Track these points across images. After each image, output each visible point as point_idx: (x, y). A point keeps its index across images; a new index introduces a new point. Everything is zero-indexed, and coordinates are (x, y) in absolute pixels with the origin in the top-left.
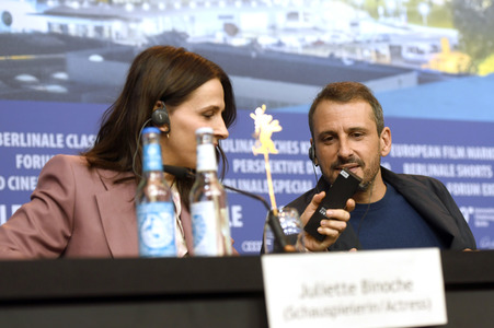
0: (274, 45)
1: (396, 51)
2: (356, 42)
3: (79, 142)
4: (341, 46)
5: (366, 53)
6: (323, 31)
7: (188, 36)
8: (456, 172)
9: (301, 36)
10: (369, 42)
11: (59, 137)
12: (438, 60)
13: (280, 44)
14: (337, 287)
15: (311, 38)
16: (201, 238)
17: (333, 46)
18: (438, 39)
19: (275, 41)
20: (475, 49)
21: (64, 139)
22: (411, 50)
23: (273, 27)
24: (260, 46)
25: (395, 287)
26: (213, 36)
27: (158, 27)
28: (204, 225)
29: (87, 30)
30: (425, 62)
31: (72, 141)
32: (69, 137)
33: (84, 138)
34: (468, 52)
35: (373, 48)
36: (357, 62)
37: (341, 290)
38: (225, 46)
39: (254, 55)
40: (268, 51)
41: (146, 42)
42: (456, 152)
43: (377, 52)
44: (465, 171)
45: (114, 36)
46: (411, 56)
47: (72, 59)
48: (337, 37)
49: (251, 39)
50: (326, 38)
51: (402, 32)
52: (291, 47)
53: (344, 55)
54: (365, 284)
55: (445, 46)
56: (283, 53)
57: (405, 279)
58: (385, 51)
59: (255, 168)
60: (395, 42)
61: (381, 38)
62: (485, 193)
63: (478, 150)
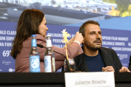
0: (65, 7)
1: (99, 9)
2: (88, 7)
3: (10, 33)
4: (84, 8)
5: (91, 10)
6: (79, 3)
7: (41, 4)
8: (115, 44)
9: (73, 5)
10: (92, 7)
11: (5, 31)
12: (111, 12)
13: (67, 7)
14: (85, 82)
15: (75, 5)
16: (47, 66)
17: (82, 8)
18: (111, 6)
19: (65, 6)
20: (121, 9)
21: (6, 32)
22: (103, 9)
23: (65, 2)
24: (61, 7)
25: (101, 82)
26: (48, 4)
27: (33, 1)
28: (48, 62)
29: (13, 2)
30: (107, 13)
31: (8, 33)
32: (8, 31)
33: (12, 32)
34: (119, 10)
35: (93, 9)
36: (88, 12)
37: (86, 83)
38: (51, 7)
39: (59, 10)
40: (64, 9)
41: (29, 5)
42: (115, 39)
43: (94, 10)
44: (117, 44)
45: (21, 3)
46: (103, 11)
47: (9, 10)
48: (83, 5)
49: (59, 5)
50: (80, 5)
51: (101, 4)
52: (70, 8)
53: (85, 10)
54: (93, 81)
55: (113, 8)
56: (67, 9)
57: (104, 80)
58: (96, 9)
59: (59, 41)
60: (99, 7)
61: (95, 6)
62: (123, 50)
63: (121, 38)
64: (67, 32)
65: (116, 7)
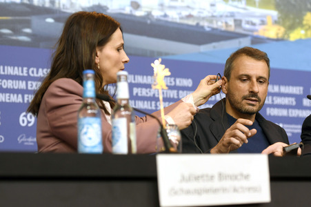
0: (161, 16)
1: (238, 23)
2: (213, 16)
3: (37, 73)
4: (203, 19)
5: (220, 24)
6: (193, 9)
7: (108, 9)
8: (273, 101)
9: (178, 11)
10: (221, 16)
11: (25, 69)
12: (265, 30)
13: (165, 16)
14: (202, 176)
15: (185, 13)
16: (117, 141)
17: (198, 18)
18: (265, 16)
19: (162, 14)
20: (288, 23)
21: (28, 70)
22: (248, 23)
23: (162, 5)
24: (153, 16)
25: (239, 177)
26: (124, 9)
27: (89, 2)
28: (119, 133)
29: (45, 2)
30: (257, 31)
31: (33, 72)
32: (31, 69)
33: (40, 70)
34: (283, 25)
35: (224, 21)
36: (213, 29)
37: (205, 178)
38: (131, 15)
39: (149, 22)
40: (158, 20)
42: (273, 89)
43: (226, 23)
44: (278, 101)
45: (62, 7)
46: (247, 26)
47: (35, 20)
48: (202, 13)
49: (147, 12)
50: (195, 13)
51: (242, 11)
52: (173, 18)
53: (205, 24)
54: (220, 175)
55: (269, 21)
56: (167, 22)
57: (245, 173)
58: (231, 22)
59: (147, 93)
60: (238, 17)
61: (229, 14)
62: (290, 115)
63: (287, 87)
64: (163, 66)
65: (276, 18)
